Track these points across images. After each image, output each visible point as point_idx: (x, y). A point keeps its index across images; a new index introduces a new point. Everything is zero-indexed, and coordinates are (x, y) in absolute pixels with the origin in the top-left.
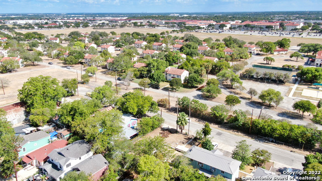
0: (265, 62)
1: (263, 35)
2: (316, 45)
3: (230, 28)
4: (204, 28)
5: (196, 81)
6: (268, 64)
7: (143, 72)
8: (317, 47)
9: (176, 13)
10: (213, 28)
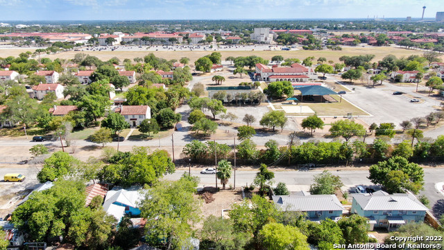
0: (214, 82)
1: (171, 50)
2: (251, 58)
3: (122, 43)
4: (83, 44)
5: (172, 118)
6: (218, 84)
7: (79, 120)
8: (253, 59)
9: (5, 22)
10: (97, 44)
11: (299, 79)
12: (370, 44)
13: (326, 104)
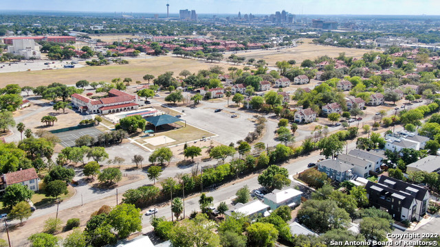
0: (45, 124)
6: (50, 125)
11: (130, 107)
12: (149, 54)
13: (176, 130)
